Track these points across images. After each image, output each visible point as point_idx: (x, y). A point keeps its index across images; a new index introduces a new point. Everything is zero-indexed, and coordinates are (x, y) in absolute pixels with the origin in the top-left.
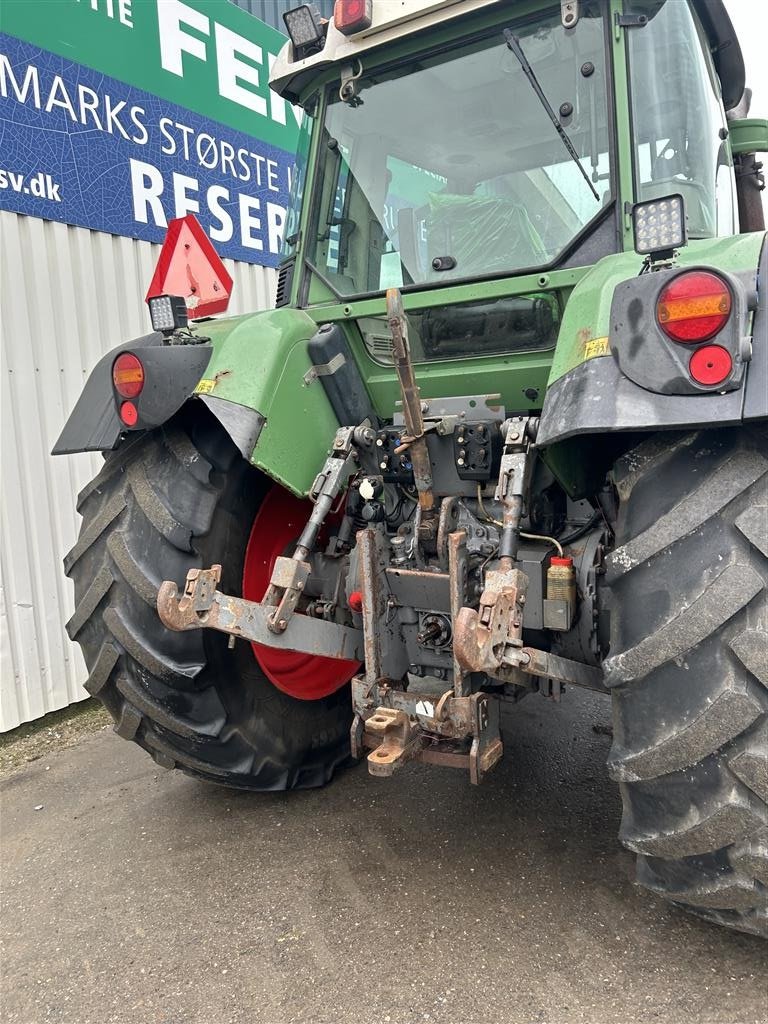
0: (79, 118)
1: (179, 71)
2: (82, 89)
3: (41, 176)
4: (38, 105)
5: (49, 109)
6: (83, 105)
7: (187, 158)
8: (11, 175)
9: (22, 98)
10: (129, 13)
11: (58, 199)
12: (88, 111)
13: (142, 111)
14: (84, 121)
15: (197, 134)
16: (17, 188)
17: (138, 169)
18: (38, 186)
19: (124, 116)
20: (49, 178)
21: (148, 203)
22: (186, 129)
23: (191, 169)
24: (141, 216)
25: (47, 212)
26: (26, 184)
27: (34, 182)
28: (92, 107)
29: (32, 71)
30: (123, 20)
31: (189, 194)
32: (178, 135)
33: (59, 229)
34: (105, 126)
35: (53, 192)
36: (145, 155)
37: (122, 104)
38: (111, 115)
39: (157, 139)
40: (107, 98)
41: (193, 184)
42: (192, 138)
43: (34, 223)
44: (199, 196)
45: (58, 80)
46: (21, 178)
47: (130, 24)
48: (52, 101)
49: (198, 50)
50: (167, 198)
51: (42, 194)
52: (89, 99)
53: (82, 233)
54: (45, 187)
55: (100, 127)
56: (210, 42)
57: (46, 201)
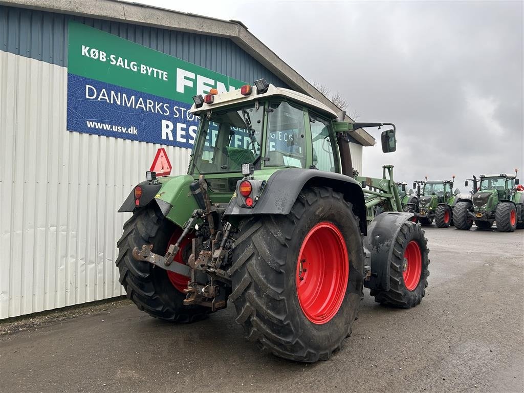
0: (146, 110)
1: (182, 91)
2: (148, 101)
3: (132, 127)
4: (133, 107)
5: (137, 107)
6: (148, 105)
7: (183, 118)
8: (123, 128)
9: (129, 105)
10: (167, 76)
11: (136, 134)
12: (150, 107)
13: (168, 105)
14: (148, 110)
15: (187, 110)
16: (124, 131)
17: (164, 123)
18: (130, 131)
19: (162, 108)
20: (134, 128)
21: (167, 133)
22: (183, 109)
23: (184, 121)
24: (164, 137)
25: (132, 138)
26: (127, 130)
27: (129, 129)
28: (151, 106)
29: (133, 97)
30: (164, 79)
31: (182, 129)
32: (180, 111)
33: (136, 142)
34: (155, 111)
35: (135, 132)
36: (167, 118)
37: (161, 104)
38: (157, 107)
39: (172, 113)
40: (156, 102)
41: (184, 126)
42: (185, 112)
43: (128, 141)
44: (186, 130)
45: (141, 99)
46: (125, 128)
47: (167, 80)
48: (138, 105)
49: (190, 84)
50: (174, 132)
51: (132, 133)
52: (150, 103)
53: (143, 144)
54: (133, 131)
55: (153, 111)
56: (195, 82)
57: (133, 135)
